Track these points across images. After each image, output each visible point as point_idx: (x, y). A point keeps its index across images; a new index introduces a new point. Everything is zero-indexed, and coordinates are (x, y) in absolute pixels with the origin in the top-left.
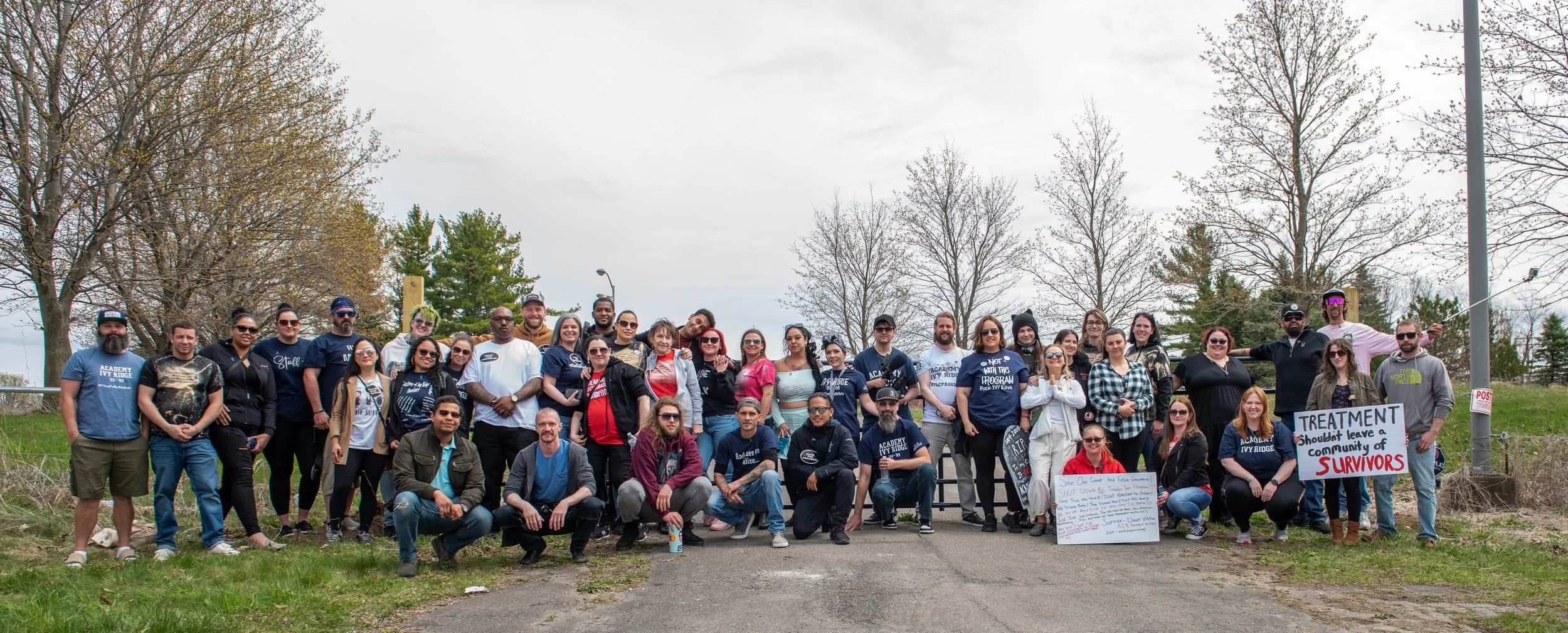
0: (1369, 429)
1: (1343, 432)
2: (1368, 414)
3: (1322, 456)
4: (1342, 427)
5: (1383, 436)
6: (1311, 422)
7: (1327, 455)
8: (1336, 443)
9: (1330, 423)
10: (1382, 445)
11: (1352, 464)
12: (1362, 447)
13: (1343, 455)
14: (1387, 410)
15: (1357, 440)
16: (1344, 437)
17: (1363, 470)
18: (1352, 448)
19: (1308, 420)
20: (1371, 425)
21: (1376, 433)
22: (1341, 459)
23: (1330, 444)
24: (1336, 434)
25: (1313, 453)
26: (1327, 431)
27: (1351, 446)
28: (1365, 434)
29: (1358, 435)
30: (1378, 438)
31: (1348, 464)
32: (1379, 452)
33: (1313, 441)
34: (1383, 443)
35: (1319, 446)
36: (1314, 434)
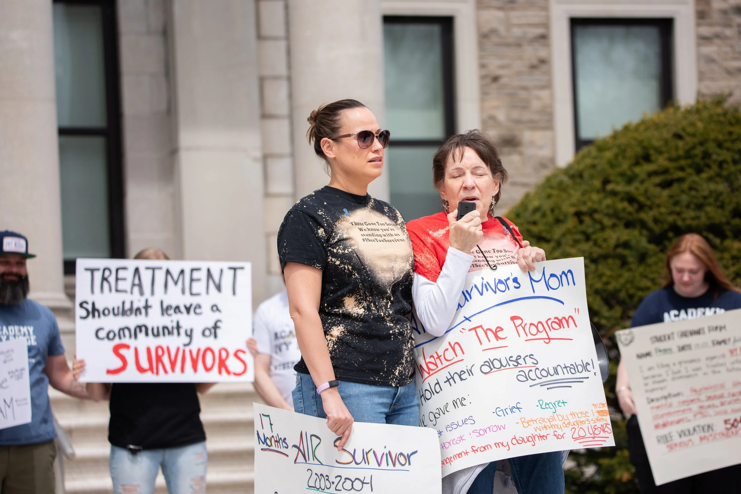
0: (195, 301)
1: (154, 302)
2: (196, 275)
3: (117, 341)
4: (153, 293)
5: (217, 315)
6: (105, 279)
7: (126, 341)
8: (140, 320)
9: (134, 285)
10: (213, 330)
11: (165, 359)
12: (182, 331)
13: (152, 342)
14: (225, 270)
15: (176, 317)
16: (155, 311)
17: (182, 370)
18: (166, 331)
19: (98, 274)
20: (198, 294)
21: (206, 308)
22: (148, 349)
23: (132, 321)
24: (142, 304)
25: (102, 334)
26: (127, 298)
27: (165, 328)
28: (188, 309)
29: (177, 309)
31: (159, 359)
32: (210, 342)
33: (105, 313)
34: (216, 327)
35: (112, 323)
36: (107, 300)
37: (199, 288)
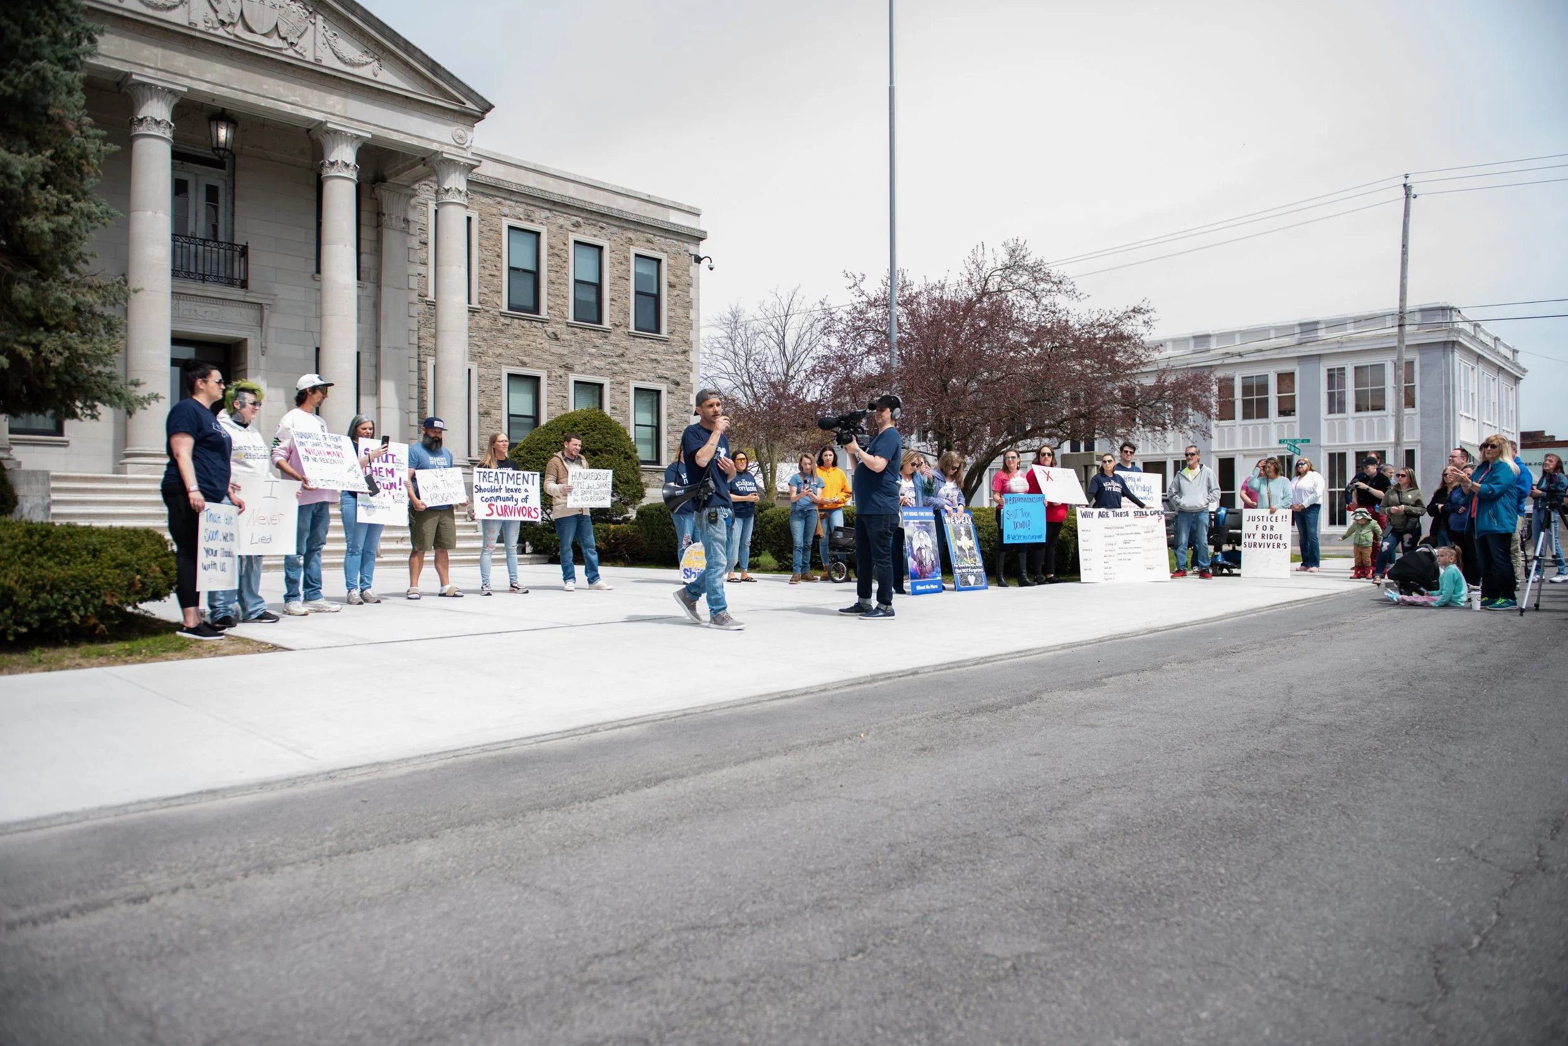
0: (518, 487)
1: (503, 487)
4: (502, 483)
5: (527, 494)
7: (492, 502)
8: (498, 494)
9: (495, 479)
10: (526, 499)
12: (514, 499)
13: (503, 503)
14: (530, 475)
15: (511, 493)
16: (503, 490)
18: (508, 499)
19: (482, 474)
20: (519, 484)
21: (523, 490)
22: (501, 506)
23: (495, 495)
24: (498, 487)
25: (485, 499)
26: (493, 484)
27: (507, 497)
28: (516, 490)
29: (512, 490)
30: (523, 495)
31: (506, 511)
32: (524, 504)
33: (485, 490)
34: (526, 498)
35: (487, 495)
36: (485, 485)
37: (520, 481)
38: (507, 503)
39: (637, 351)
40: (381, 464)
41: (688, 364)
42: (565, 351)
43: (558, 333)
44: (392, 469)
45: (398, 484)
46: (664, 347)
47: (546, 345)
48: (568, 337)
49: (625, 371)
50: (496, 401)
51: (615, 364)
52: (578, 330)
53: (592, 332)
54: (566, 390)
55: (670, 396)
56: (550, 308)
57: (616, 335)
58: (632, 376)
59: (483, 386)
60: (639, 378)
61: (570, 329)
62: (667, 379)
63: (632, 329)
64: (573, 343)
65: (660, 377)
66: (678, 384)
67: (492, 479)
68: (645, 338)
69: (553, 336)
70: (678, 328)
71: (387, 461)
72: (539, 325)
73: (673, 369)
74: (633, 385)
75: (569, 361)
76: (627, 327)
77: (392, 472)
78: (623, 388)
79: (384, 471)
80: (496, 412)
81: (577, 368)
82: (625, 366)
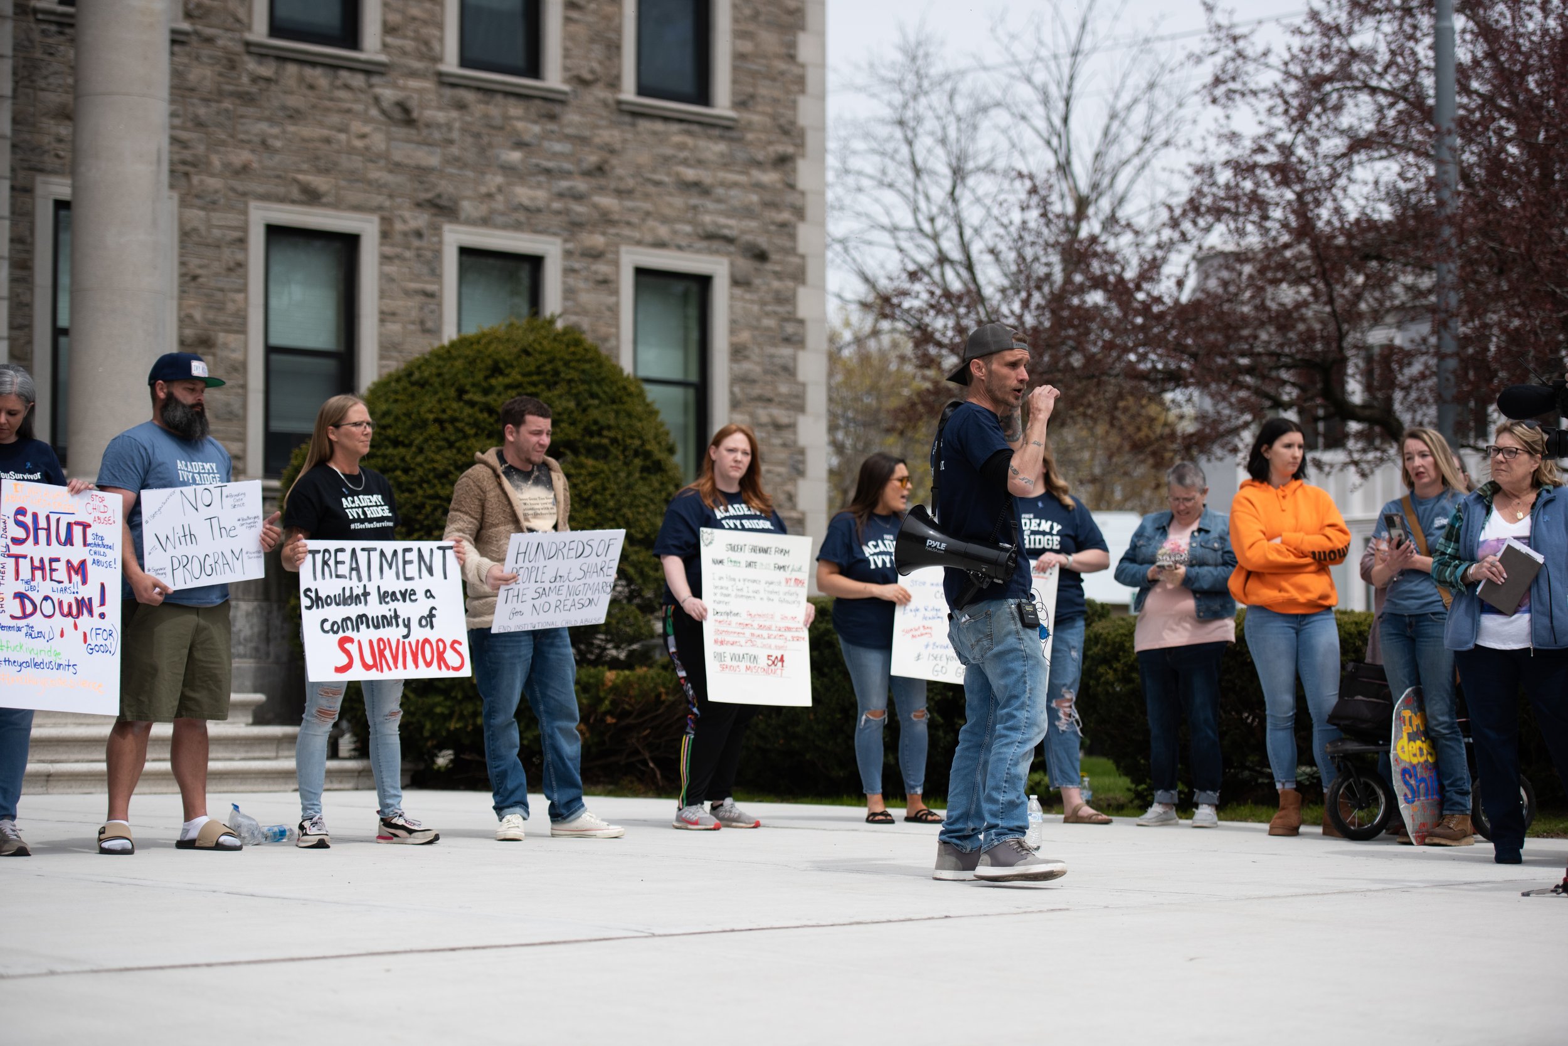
0: (409, 585)
1: (372, 588)
2: (408, 556)
3: (341, 634)
4: (370, 578)
5: (431, 603)
6: (325, 563)
7: (349, 633)
8: (360, 609)
9: (352, 569)
10: (429, 619)
11: (387, 653)
12: (400, 621)
13: (374, 635)
14: (436, 552)
15: (393, 605)
16: (373, 598)
17: (405, 667)
18: (386, 620)
19: (319, 557)
20: (411, 579)
21: (420, 595)
22: (371, 642)
23: (353, 611)
24: (360, 591)
25: (327, 626)
26: (347, 583)
27: (384, 617)
28: (403, 595)
29: (394, 595)
30: (421, 607)
31: (382, 653)
32: (426, 633)
33: (327, 601)
34: (431, 616)
35: (335, 613)
36: (329, 587)
37: (412, 570)
38: (387, 633)
39: (644, 158)
40: (56, 550)
41: (791, 198)
42: (431, 159)
43: (413, 103)
44: (83, 563)
45: (96, 602)
46: (721, 147)
47: (378, 141)
48: (441, 116)
49: (606, 220)
50: (231, 307)
51: (579, 197)
52: (469, 96)
53: (512, 101)
54: (436, 273)
55: (738, 291)
56: (389, 29)
57: (583, 110)
58: (626, 232)
59: (194, 262)
60: (649, 238)
61: (448, 92)
62: (730, 240)
63: (628, 92)
64: (455, 135)
65: (710, 237)
66: (761, 256)
67: (344, 569)
68: (666, 119)
69: (398, 114)
70: (764, 90)
71: (69, 541)
72: (358, 80)
73: (748, 212)
74: (631, 258)
75: (445, 187)
76: (614, 83)
77: (81, 569)
78: (602, 268)
79: (61, 566)
80: (232, 339)
81: (467, 207)
82: (607, 201)
